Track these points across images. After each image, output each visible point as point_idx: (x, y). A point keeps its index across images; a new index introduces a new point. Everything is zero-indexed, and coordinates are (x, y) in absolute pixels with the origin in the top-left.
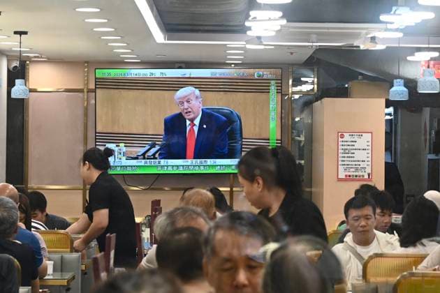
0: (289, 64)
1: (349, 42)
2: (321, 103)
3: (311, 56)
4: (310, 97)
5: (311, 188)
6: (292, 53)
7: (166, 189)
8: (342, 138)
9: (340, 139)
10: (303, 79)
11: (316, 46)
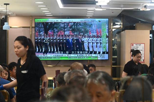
0: (111, 17)
1: (136, 8)
2: (124, 32)
3: (120, 14)
4: (119, 30)
5: (120, 65)
6: (113, 12)
7: (62, 66)
8: (133, 46)
9: (132, 46)
10: (116, 23)
11: (123, 9)
